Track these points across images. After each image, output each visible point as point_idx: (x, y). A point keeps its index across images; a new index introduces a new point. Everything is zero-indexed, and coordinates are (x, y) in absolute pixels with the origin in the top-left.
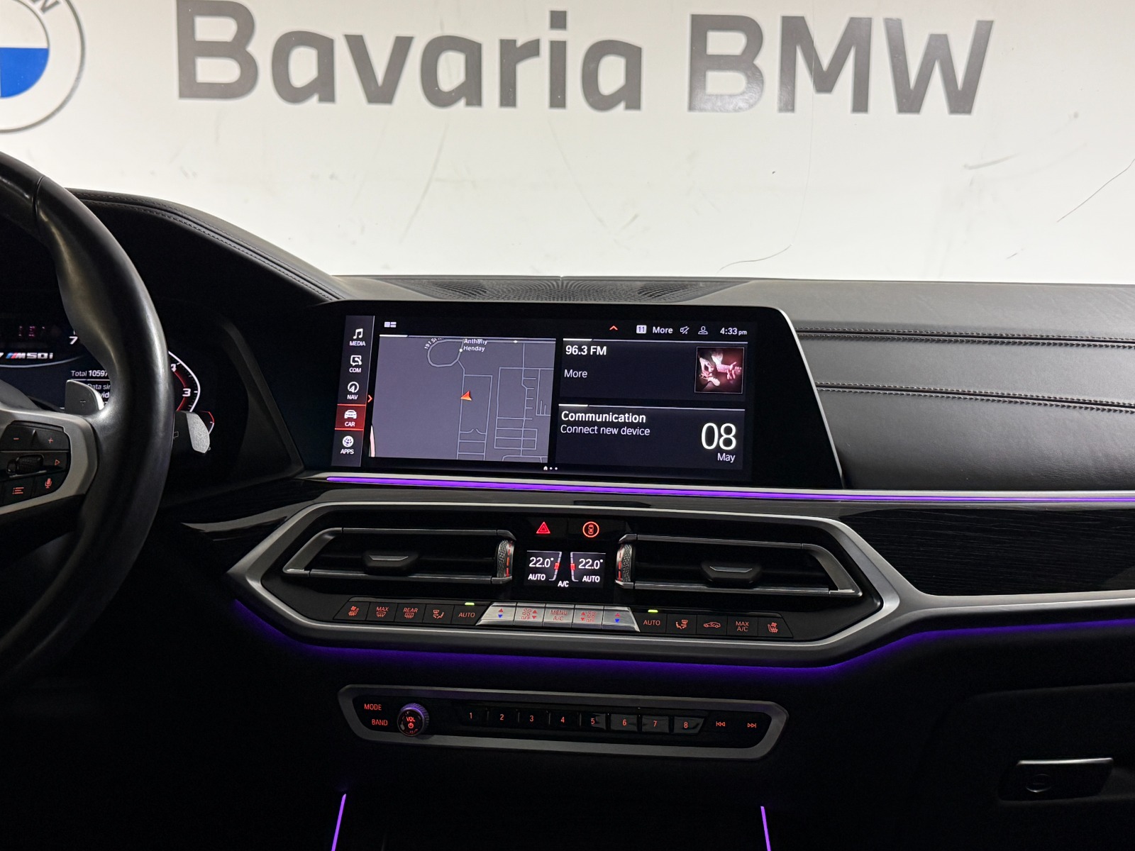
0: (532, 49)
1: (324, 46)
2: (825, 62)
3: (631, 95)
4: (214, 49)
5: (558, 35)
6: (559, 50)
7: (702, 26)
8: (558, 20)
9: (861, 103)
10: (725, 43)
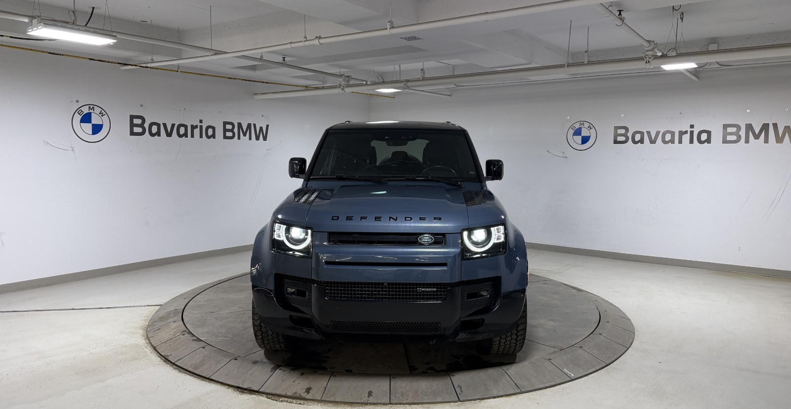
0: (196, 127)
1: (158, 125)
2: (245, 130)
3: (213, 136)
4: (137, 126)
5: (201, 124)
6: (201, 127)
7: (225, 123)
8: (201, 121)
9: (250, 139)
10: (229, 127)
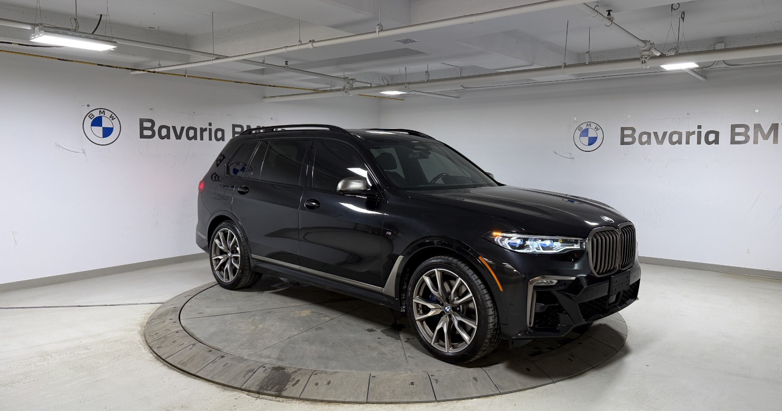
0: (206, 129)
1: (168, 128)
3: (223, 139)
4: (147, 129)
5: (210, 127)
6: (210, 130)
7: (234, 126)
8: (210, 124)
10: (238, 129)
